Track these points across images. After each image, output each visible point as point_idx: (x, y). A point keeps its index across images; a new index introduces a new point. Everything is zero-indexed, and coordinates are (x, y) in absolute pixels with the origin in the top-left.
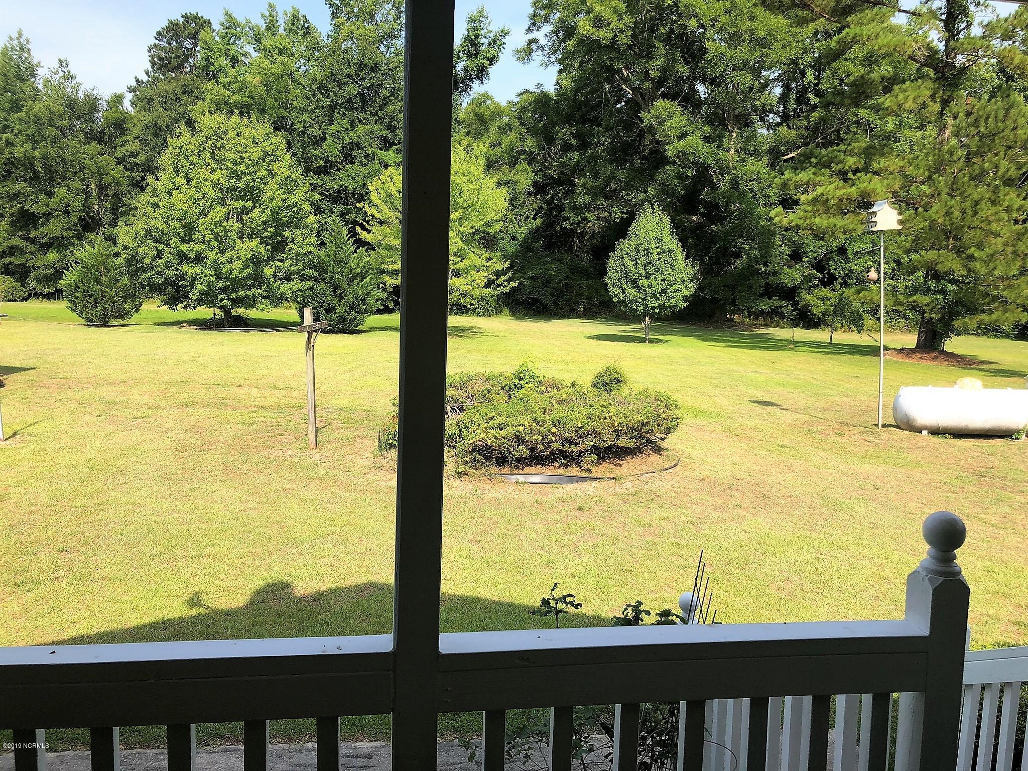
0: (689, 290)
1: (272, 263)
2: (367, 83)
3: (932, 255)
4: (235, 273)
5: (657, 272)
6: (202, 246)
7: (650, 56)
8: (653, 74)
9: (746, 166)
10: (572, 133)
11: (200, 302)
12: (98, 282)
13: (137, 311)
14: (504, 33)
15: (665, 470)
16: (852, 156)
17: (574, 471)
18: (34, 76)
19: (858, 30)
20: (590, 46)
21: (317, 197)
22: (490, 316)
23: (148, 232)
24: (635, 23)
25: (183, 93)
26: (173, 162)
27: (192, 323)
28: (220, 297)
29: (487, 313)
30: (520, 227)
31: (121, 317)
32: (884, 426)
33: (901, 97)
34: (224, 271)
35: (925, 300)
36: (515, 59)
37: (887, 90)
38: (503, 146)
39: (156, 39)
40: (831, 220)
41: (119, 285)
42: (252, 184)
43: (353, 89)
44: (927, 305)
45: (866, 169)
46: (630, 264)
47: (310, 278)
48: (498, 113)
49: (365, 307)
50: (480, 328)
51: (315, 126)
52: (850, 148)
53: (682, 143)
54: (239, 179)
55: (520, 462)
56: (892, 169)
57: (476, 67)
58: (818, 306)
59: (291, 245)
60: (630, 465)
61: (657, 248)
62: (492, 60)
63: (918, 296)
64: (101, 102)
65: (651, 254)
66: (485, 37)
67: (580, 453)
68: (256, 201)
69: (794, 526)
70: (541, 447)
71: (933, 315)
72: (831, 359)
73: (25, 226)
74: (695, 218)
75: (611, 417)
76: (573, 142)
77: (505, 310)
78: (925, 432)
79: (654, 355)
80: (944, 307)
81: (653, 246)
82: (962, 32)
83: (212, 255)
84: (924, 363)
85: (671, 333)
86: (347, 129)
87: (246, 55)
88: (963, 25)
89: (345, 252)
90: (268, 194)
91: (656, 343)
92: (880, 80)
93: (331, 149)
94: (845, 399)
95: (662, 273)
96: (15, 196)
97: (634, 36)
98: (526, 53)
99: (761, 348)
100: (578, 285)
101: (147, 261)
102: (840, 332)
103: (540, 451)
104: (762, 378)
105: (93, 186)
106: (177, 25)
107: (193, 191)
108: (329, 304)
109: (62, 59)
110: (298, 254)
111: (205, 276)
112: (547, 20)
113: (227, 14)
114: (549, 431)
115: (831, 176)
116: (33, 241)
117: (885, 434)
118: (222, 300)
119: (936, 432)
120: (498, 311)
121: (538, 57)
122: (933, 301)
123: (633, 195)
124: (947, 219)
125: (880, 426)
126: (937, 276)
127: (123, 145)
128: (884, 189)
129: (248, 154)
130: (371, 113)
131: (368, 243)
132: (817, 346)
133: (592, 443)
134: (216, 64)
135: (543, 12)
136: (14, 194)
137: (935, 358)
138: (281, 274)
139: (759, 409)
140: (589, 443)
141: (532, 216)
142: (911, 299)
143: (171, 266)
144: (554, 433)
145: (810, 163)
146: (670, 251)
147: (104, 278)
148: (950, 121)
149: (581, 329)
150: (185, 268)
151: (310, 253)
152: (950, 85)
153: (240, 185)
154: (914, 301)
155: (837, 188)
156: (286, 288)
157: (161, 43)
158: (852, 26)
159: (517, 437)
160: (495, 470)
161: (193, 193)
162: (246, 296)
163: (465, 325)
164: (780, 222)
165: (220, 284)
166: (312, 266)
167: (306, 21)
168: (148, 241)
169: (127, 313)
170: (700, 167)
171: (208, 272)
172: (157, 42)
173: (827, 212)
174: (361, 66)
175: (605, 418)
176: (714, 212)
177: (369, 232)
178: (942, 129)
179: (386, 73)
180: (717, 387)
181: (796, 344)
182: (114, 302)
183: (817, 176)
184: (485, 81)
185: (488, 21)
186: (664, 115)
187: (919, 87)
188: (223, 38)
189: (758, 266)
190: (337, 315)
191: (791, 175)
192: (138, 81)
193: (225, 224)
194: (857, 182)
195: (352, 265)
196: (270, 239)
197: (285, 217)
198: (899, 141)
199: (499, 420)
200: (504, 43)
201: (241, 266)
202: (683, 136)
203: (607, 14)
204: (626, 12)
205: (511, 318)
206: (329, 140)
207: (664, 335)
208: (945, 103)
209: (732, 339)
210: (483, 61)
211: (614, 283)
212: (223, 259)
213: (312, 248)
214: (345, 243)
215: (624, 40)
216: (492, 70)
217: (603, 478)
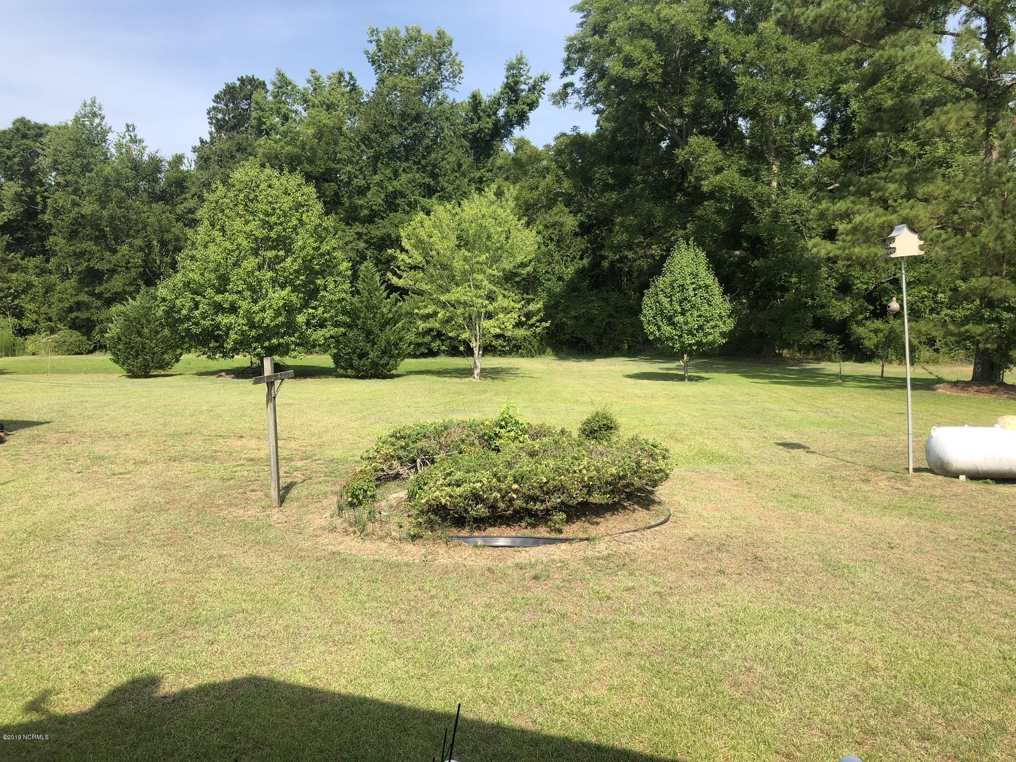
0: (728, 325)
1: (305, 311)
2: (409, 133)
3: (984, 282)
4: (267, 321)
5: (693, 308)
6: (235, 297)
7: (683, 93)
8: (687, 110)
9: (786, 199)
10: (609, 173)
11: (235, 350)
12: (140, 334)
13: (177, 360)
14: (544, 79)
15: (649, 528)
16: (893, 183)
17: (542, 532)
18: (105, 141)
19: (892, 51)
20: (623, 84)
21: (362, 245)
22: (533, 357)
23: (187, 285)
24: (665, 61)
25: (238, 151)
26: (210, 216)
27: (228, 372)
28: (254, 345)
29: (530, 354)
30: (567, 268)
31: (162, 367)
32: (916, 470)
33: (943, 118)
34: (257, 319)
35: (978, 330)
36: (551, 103)
37: (928, 113)
38: (540, 189)
39: (215, 102)
40: (872, 249)
41: (159, 337)
42: (284, 233)
43: (396, 140)
44: (981, 335)
45: (909, 196)
46: (665, 301)
47: (344, 324)
48: (535, 157)
49: (397, 352)
50: (517, 369)
51: (360, 176)
52: (890, 174)
53: (718, 177)
54: (271, 228)
55: (480, 523)
56: (936, 194)
57: (516, 112)
58: (871, 339)
59: (323, 293)
60: (610, 524)
61: (692, 284)
62: (532, 105)
63: (970, 325)
64: (163, 163)
65: (687, 290)
66: (525, 84)
67: (547, 512)
68: (289, 251)
69: (780, 597)
70: (502, 505)
71: (988, 346)
72: (878, 394)
73: (91, 283)
74: (737, 253)
75: (580, 471)
76: (611, 181)
77: (549, 350)
78: (962, 478)
79: (690, 394)
80: (999, 337)
81: (688, 282)
82: (1005, 51)
83: (244, 305)
84: (981, 396)
85: (716, 370)
86: (390, 178)
87: (296, 112)
88: (1005, 44)
89: (377, 298)
90: (299, 243)
91: (696, 381)
92: (920, 103)
93: (375, 199)
94: (882, 439)
95: (698, 309)
96: (81, 255)
97: (665, 74)
98: (562, 97)
99: (806, 384)
100: (622, 323)
101: (184, 312)
102: (895, 365)
103: (503, 510)
104: (796, 417)
105: (155, 242)
106: (234, 88)
107: (228, 243)
108: (362, 350)
109: (130, 123)
110: (331, 302)
111: (239, 325)
112: (580, 63)
113: (279, 74)
114: (510, 487)
115: (871, 205)
116: (99, 296)
117: (917, 480)
118: (255, 349)
119: (975, 476)
120: (541, 352)
121: (573, 99)
122: (987, 331)
123: (671, 233)
124: (999, 243)
125: (911, 470)
126: (990, 304)
127: (182, 203)
128: (928, 215)
129: (279, 205)
130: (414, 161)
131: (399, 288)
132: (868, 380)
133: (559, 500)
134: (268, 123)
135: (575, 56)
136: (80, 253)
137: (993, 391)
138: (315, 321)
139: (783, 452)
140: (556, 500)
141: (578, 257)
142: (962, 329)
143: (207, 317)
144: (516, 489)
145: (849, 191)
146: (707, 287)
147: (146, 331)
148: (996, 143)
149: (623, 368)
150: (219, 318)
151: (343, 299)
152: (995, 104)
153: (272, 235)
154: (967, 331)
155: (877, 216)
156: (319, 335)
157: (219, 105)
158: (886, 48)
159: (474, 495)
160: (454, 531)
161: (227, 244)
162: (279, 345)
163: (504, 366)
164: (818, 253)
165: (253, 333)
166: (345, 312)
167: (352, 78)
168: (186, 293)
169: (168, 364)
170: (739, 200)
171: (241, 321)
172: (215, 105)
173: (867, 240)
174: (404, 115)
175: (575, 472)
176: (757, 246)
177: (400, 277)
178: (989, 152)
179: (428, 123)
180: (746, 427)
181: (843, 379)
182: (154, 353)
183: (856, 205)
184: (526, 126)
185: (526, 68)
186: (699, 151)
187: (962, 109)
188: (275, 97)
189: (804, 300)
190: (369, 360)
191: (829, 204)
192: (202, 141)
193: (257, 273)
194: (898, 209)
195: (384, 310)
196: (303, 287)
197: (317, 264)
198: (951, 167)
199: (458, 475)
200: (544, 89)
201: (273, 315)
202: (719, 170)
203: (637, 54)
204: (656, 51)
205: (554, 358)
206: (374, 189)
207: (707, 372)
208: (991, 124)
209: (778, 375)
210: (523, 107)
211: (649, 321)
212: (256, 308)
213: (344, 295)
214: (377, 289)
215: (653, 78)
216: (532, 115)
217: (573, 540)
